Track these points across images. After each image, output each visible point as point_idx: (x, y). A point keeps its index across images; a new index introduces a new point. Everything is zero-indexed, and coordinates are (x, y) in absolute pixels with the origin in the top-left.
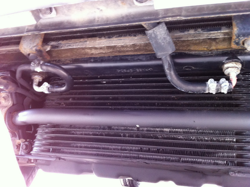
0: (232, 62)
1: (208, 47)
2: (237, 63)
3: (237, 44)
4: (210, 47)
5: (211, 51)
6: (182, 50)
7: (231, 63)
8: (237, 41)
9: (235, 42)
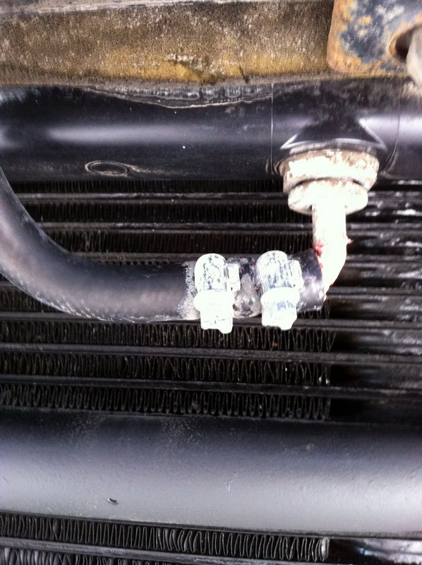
0: (329, 152)
1: (195, 62)
2: (352, 155)
3: (365, 48)
4: (207, 61)
5: (213, 81)
6: (53, 73)
7: (323, 158)
8: (362, 33)
9: (350, 35)
